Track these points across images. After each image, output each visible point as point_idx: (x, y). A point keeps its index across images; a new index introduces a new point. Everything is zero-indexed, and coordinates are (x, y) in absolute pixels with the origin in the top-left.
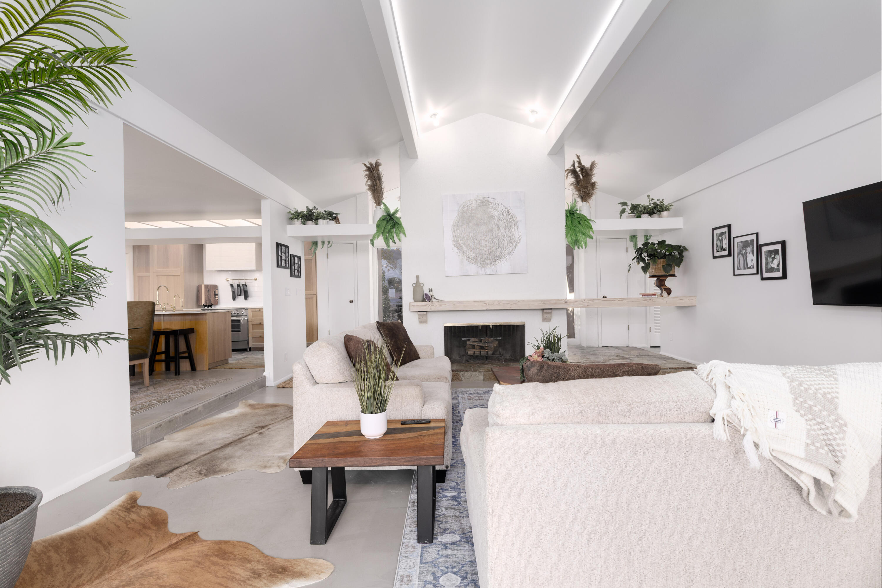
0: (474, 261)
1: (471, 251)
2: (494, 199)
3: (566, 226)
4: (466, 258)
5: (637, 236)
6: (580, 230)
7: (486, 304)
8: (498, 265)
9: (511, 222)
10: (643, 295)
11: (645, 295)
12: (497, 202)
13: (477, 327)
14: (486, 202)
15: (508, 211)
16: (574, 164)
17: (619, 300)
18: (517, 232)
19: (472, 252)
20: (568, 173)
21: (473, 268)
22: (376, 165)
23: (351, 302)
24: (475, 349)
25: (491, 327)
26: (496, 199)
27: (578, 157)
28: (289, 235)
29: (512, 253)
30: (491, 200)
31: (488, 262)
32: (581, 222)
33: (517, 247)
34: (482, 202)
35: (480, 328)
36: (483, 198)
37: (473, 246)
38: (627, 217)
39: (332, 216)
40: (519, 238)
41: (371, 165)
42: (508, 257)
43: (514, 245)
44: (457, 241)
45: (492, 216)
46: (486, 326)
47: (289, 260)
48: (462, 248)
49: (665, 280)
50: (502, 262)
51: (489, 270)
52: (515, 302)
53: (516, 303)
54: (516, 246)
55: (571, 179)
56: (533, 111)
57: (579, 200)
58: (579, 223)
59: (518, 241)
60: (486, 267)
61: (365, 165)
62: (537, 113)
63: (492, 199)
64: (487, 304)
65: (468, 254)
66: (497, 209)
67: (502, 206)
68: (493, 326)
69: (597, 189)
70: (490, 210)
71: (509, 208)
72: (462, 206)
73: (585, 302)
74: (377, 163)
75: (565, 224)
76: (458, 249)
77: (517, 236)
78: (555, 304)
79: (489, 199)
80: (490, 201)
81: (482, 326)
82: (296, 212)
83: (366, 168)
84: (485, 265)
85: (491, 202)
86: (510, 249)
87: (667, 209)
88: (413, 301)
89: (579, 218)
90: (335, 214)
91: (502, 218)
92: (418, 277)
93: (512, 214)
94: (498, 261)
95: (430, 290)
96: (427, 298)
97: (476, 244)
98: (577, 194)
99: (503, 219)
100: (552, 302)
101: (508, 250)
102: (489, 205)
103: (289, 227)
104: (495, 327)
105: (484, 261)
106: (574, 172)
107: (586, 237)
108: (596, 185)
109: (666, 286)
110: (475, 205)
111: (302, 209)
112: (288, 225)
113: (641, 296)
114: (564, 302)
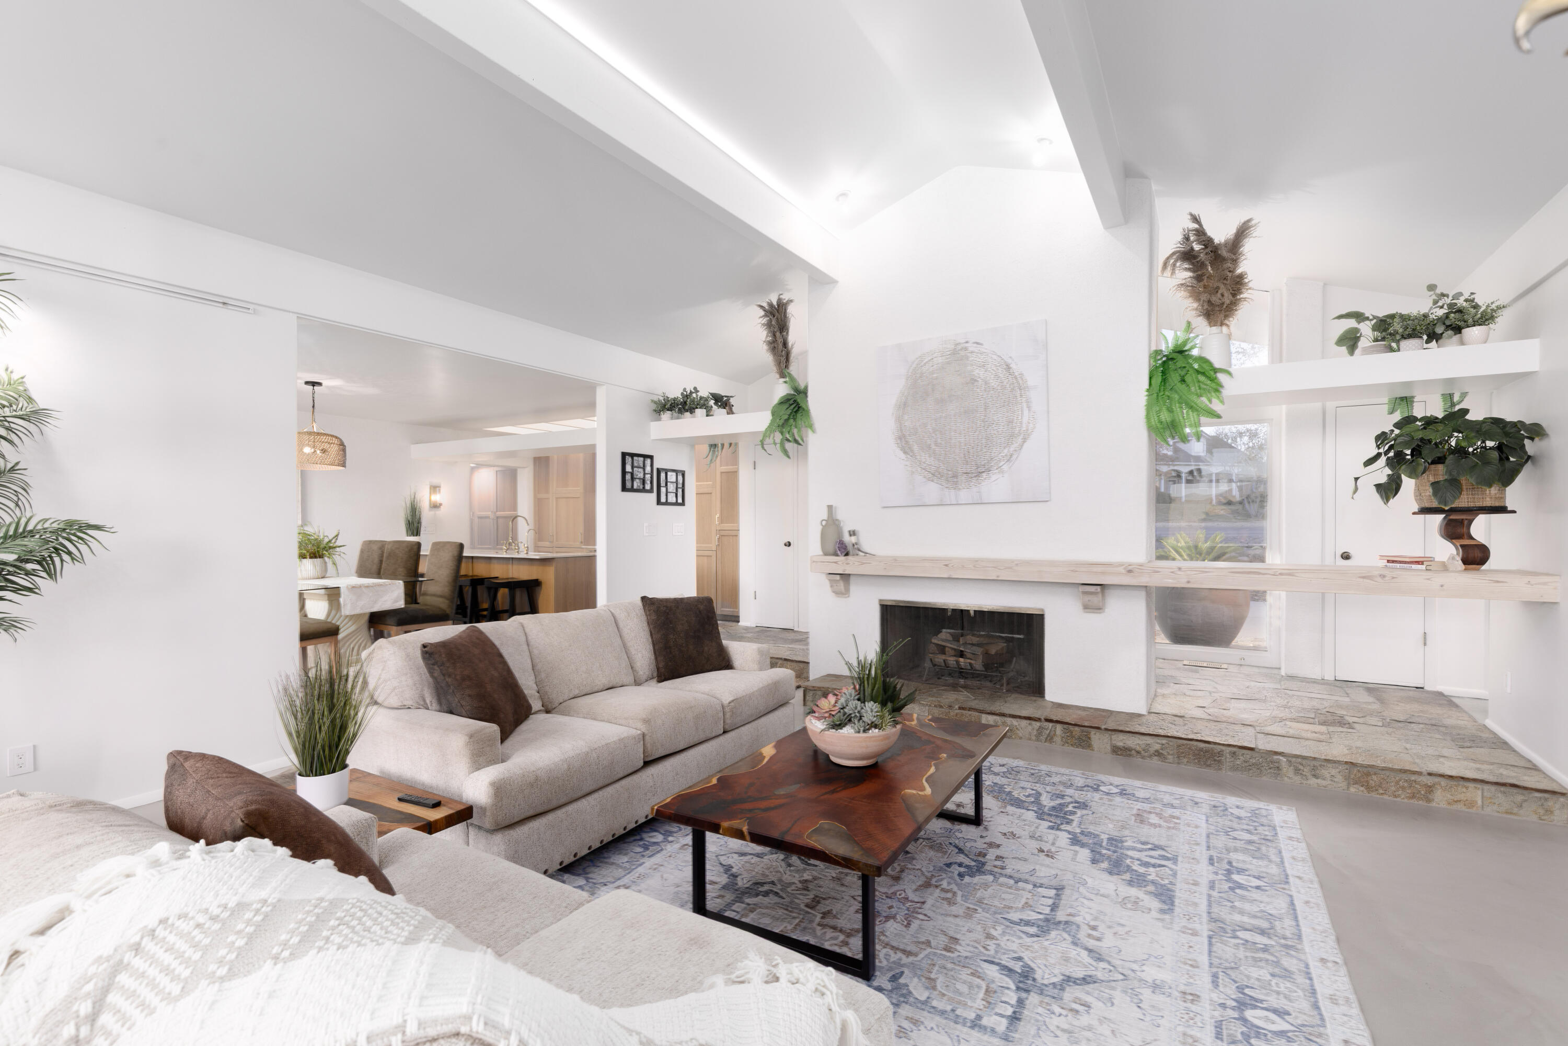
0: (935, 475)
1: (930, 456)
2: (977, 343)
3: (1148, 390)
4: (919, 469)
5: (1413, 397)
6: (1181, 397)
7: (946, 565)
8: (983, 484)
9: (1013, 390)
10: (1388, 561)
11: (1393, 562)
12: (985, 351)
13: (944, 610)
14: (962, 353)
15: (1008, 368)
16: (1187, 238)
17: (1281, 574)
18: (1026, 412)
19: (932, 459)
20: (1176, 261)
21: (932, 490)
22: (778, 306)
23: (788, 544)
24: (945, 654)
25: (972, 613)
26: (981, 344)
27: (1195, 219)
28: (653, 437)
29: (1014, 457)
30: (971, 347)
31: (963, 478)
32: (1188, 378)
33: (1026, 445)
34: (954, 352)
35: (949, 614)
36: (957, 344)
37: (933, 447)
38: (1367, 351)
39: (722, 402)
40: (1031, 426)
41: (771, 305)
42: (1005, 467)
43: (1020, 440)
44: (904, 436)
45: (974, 380)
46: (962, 611)
47: (652, 477)
48: (912, 451)
49: (1471, 522)
50: (994, 477)
51: (964, 495)
52: (1010, 565)
53: (1010, 568)
54: (1024, 442)
55: (1184, 274)
56: (1042, 139)
57: (1200, 323)
58: (1183, 381)
59: (1027, 430)
60: (960, 489)
61: (761, 307)
62: (1051, 142)
63: (975, 345)
64: (950, 566)
65: (924, 463)
66: (984, 366)
67: (995, 357)
68: (975, 611)
69: (1249, 291)
70: (969, 368)
71: (1009, 361)
72: (914, 366)
73: (1179, 573)
74: (779, 300)
75: (1146, 386)
76: (905, 453)
77: (1025, 420)
78: (1103, 573)
79: (967, 345)
80: (971, 349)
81: (954, 610)
82: (667, 400)
83: (762, 313)
84: (956, 483)
85: (972, 352)
86: (1012, 449)
87: (1486, 318)
88: (821, 553)
89: (1184, 367)
90: (726, 396)
91: (994, 383)
92: (830, 508)
93: (1016, 374)
94: (984, 475)
95: (853, 533)
96: (843, 550)
97: (939, 441)
98: (1196, 309)
99: (995, 386)
100: (1095, 569)
101: (1006, 451)
102: (967, 358)
103: (654, 425)
104: (980, 614)
105: (955, 476)
106: (1188, 256)
107: (1199, 415)
108: (1246, 280)
109: (1471, 538)
110: (940, 360)
111: (675, 393)
112: (652, 421)
113: (1384, 562)
114: (1123, 571)
